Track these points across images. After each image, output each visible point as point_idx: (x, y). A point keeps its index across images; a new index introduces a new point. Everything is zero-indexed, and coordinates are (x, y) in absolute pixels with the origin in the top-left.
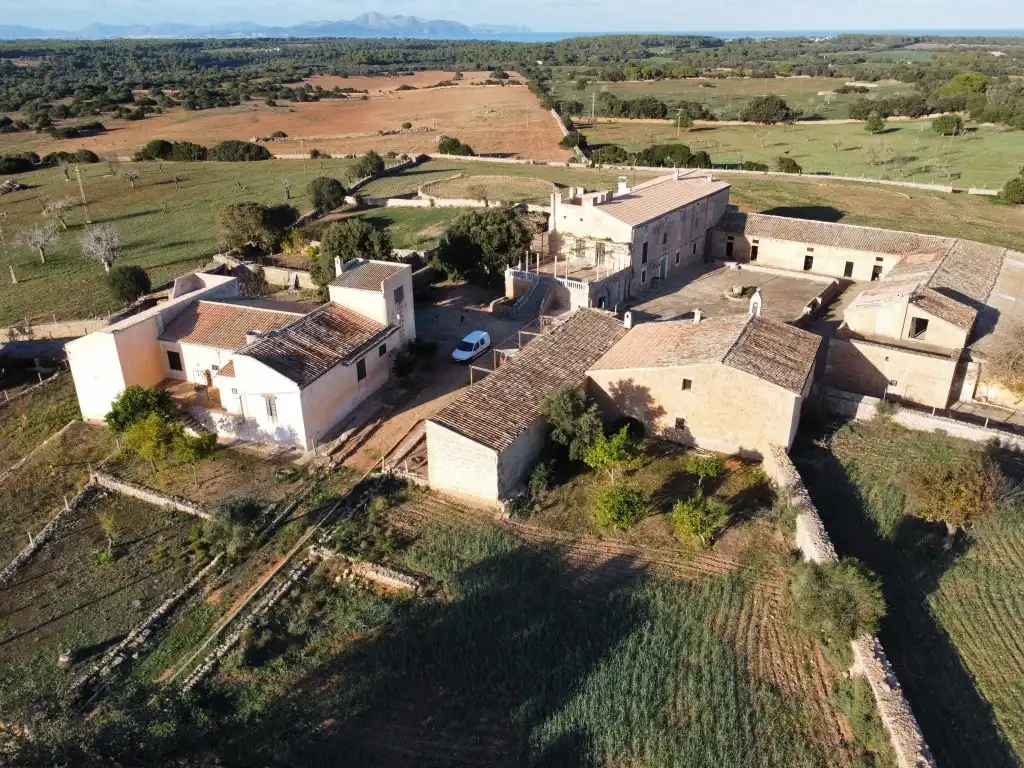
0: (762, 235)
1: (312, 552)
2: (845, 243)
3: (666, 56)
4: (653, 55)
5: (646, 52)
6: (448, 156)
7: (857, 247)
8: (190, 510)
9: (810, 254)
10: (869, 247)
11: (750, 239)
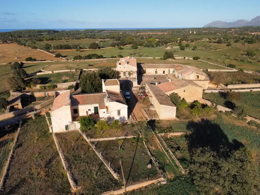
0: (146, 68)
1: (159, 135)
2: (162, 67)
3: (46, 35)
4: (42, 35)
5: (40, 34)
6: (29, 62)
7: (165, 68)
8: (123, 137)
9: (156, 70)
10: (167, 67)
11: (144, 69)
